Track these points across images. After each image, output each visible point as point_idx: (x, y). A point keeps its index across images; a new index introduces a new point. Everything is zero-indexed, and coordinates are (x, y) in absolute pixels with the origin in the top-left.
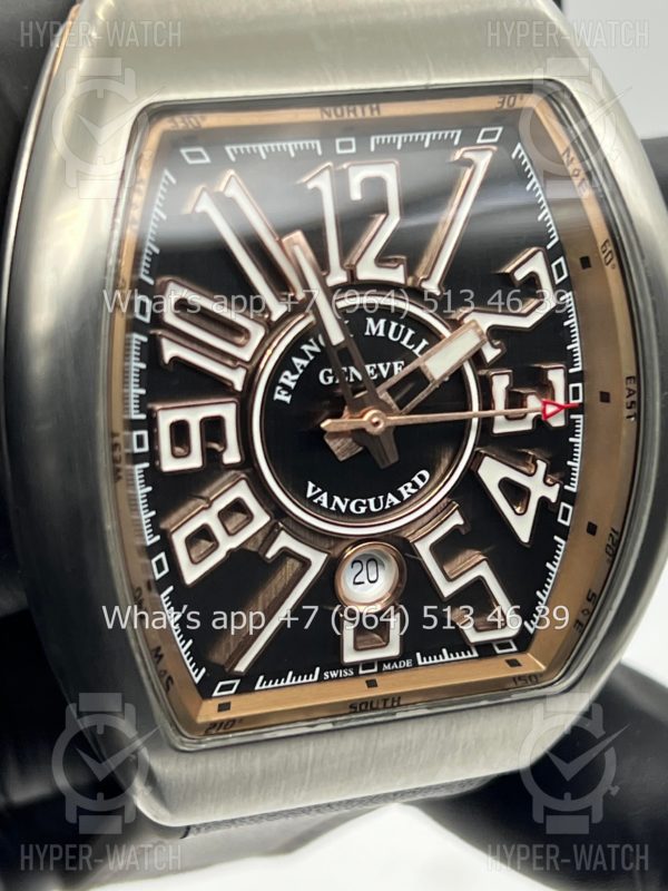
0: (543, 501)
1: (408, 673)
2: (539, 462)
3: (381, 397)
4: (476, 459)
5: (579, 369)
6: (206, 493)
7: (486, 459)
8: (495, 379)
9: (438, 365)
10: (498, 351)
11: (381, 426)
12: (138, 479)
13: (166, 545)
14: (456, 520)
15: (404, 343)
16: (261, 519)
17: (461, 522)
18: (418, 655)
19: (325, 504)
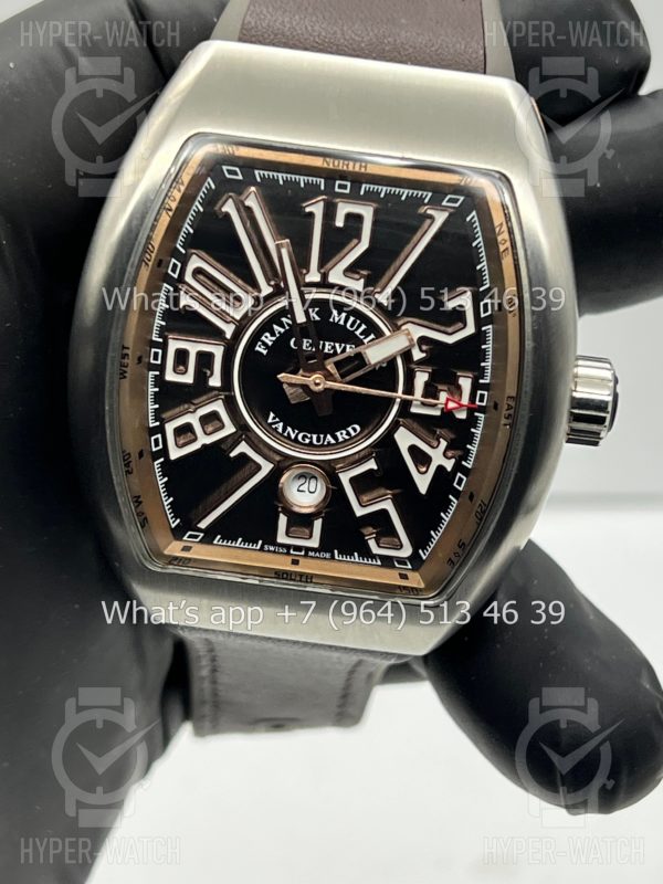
0: (440, 468)
1: (326, 562)
2: (441, 440)
3: (329, 367)
4: (395, 426)
5: (488, 381)
6: (195, 402)
7: (402, 428)
8: (418, 374)
9: (376, 354)
10: (424, 355)
11: (321, 387)
12: (151, 382)
13: (161, 430)
14: (372, 465)
15: (358, 333)
16: (230, 429)
17: (375, 467)
18: (336, 552)
19: (280, 430)
